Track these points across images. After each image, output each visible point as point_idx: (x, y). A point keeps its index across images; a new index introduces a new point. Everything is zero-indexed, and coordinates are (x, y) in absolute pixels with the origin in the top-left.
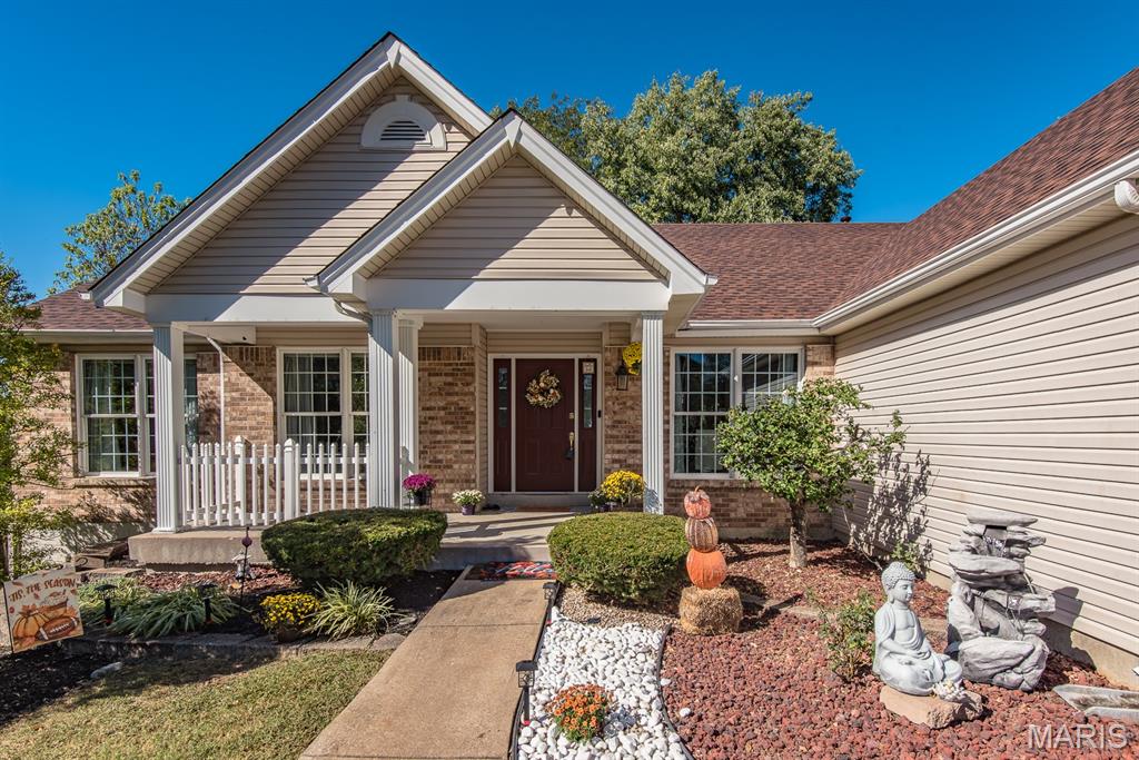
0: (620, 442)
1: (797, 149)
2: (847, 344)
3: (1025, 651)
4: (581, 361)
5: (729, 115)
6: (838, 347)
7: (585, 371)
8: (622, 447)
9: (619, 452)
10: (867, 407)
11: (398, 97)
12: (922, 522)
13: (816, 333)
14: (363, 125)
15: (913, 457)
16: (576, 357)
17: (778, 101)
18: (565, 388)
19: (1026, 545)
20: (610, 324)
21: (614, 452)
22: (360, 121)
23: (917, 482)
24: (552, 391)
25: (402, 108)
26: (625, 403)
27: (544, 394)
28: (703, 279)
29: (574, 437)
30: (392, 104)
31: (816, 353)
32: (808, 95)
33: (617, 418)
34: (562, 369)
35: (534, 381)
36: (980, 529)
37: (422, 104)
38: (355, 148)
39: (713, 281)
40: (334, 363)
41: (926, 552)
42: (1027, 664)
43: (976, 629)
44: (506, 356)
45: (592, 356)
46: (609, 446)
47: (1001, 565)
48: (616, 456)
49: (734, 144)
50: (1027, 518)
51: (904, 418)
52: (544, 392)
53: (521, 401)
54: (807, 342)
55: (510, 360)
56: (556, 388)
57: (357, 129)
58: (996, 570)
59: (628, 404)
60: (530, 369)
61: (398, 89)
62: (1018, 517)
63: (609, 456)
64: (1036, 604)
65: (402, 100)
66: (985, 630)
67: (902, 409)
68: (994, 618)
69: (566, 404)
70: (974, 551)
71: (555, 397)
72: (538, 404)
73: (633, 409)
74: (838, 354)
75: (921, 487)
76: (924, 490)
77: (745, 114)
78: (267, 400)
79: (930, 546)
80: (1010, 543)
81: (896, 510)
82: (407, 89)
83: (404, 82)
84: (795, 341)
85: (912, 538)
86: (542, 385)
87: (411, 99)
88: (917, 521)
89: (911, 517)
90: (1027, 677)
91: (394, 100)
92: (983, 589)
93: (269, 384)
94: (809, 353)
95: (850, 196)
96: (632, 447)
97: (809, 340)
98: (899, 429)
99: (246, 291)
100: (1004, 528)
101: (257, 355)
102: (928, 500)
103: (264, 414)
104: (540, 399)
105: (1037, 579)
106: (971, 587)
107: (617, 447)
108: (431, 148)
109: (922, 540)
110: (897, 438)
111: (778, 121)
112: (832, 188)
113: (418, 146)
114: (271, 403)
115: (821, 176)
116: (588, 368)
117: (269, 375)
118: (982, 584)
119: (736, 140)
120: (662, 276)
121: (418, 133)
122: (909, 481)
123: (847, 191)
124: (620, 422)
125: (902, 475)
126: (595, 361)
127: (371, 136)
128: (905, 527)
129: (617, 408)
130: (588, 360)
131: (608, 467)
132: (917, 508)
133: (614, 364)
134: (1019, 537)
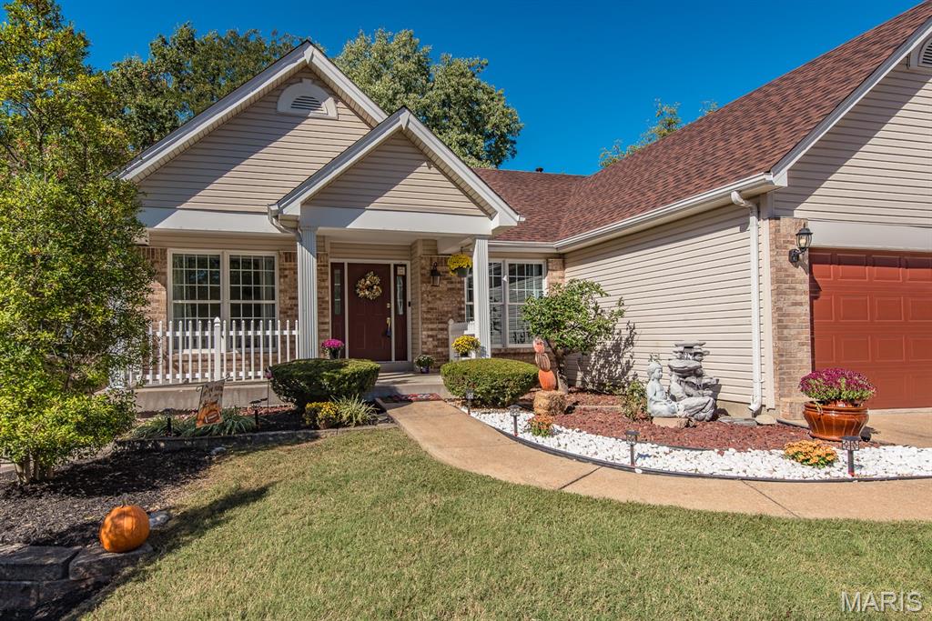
0: (431, 323)
1: (478, 102)
2: (572, 260)
3: (707, 401)
4: (396, 266)
5: (423, 68)
6: (567, 261)
7: (399, 273)
8: (434, 326)
9: (432, 330)
10: (607, 295)
11: (304, 80)
12: (631, 362)
13: (555, 251)
14: (279, 96)
15: (625, 326)
16: (392, 263)
17: (462, 63)
18: (385, 285)
19: (702, 354)
20: (424, 240)
21: (428, 330)
22: (276, 93)
23: (627, 340)
24: (375, 287)
25: (307, 88)
26: (435, 296)
27: (369, 288)
28: (517, 217)
29: (391, 321)
30: (300, 84)
31: (555, 263)
32: (485, 61)
33: (431, 306)
34: (382, 270)
35: (363, 280)
36: (682, 349)
37: (322, 87)
38: (273, 111)
39: (523, 219)
40: (216, 262)
41: (634, 379)
42: (707, 407)
43: (684, 395)
44: (341, 261)
45: (404, 262)
46: (425, 326)
47: (692, 364)
48: (430, 333)
49: (430, 93)
50: (702, 342)
51: (625, 303)
52: (370, 288)
53: (353, 294)
54: (548, 257)
55: (343, 264)
56: (378, 285)
57: (274, 99)
58: (691, 366)
59: (438, 296)
60: (359, 271)
61: (305, 75)
62: (698, 342)
63: (425, 333)
64: (709, 380)
65: (307, 82)
66: (689, 396)
67: (625, 297)
68: (691, 391)
69: (385, 297)
70: (680, 359)
71: (377, 291)
72: (365, 297)
73: (440, 299)
74: (566, 265)
75: (630, 342)
76: (632, 344)
77: (437, 70)
78: (160, 290)
79: (636, 375)
80: (695, 354)
81: (614, 359)
82: (309, 75)
83: (308, 70)
84: (541, 256)
85: (624, 373)
86: (368, 282)
87: (313, 83)
88: (628, 362)
89: (624, 361)
90: (707, 414)
91: (301, 81)
92: (685, 377)
93: (163, 277)
94: (550, 264)
95: (514, 142)
96: (441, 326)
97: (548, 256)
98: (622, 308)
99: (181, 207)
100: (692, 348)
101: (153, 254)
102: (635, 349)
103: (158, 301)
104: (367, 293)
105: (707, 372)
106: (680, 376)
107: (431, 326)
108: (325, 116)
109: (631, 373)
110: (621, 313)
111: (464, 80)
112: (503, 135)
113: (312, 114)
114: (165, 293)
115: (496, 126)
116: (401, 271)
117: (163, 270)
118: (685, 375)
119: (431, 89)
120: (490, 214)
121: (316, 104)
122: (621, 340)
123: (513, 139)
124: (432, 309)
125: (617, 337)
126: (405, 266)
127: (284, 104)
128: (619, 367)
129: (430, 299)
130: (401, 265)
131: (425, 340)
132: (628, 355)
133: (428, 268)
134: (699, 351)
